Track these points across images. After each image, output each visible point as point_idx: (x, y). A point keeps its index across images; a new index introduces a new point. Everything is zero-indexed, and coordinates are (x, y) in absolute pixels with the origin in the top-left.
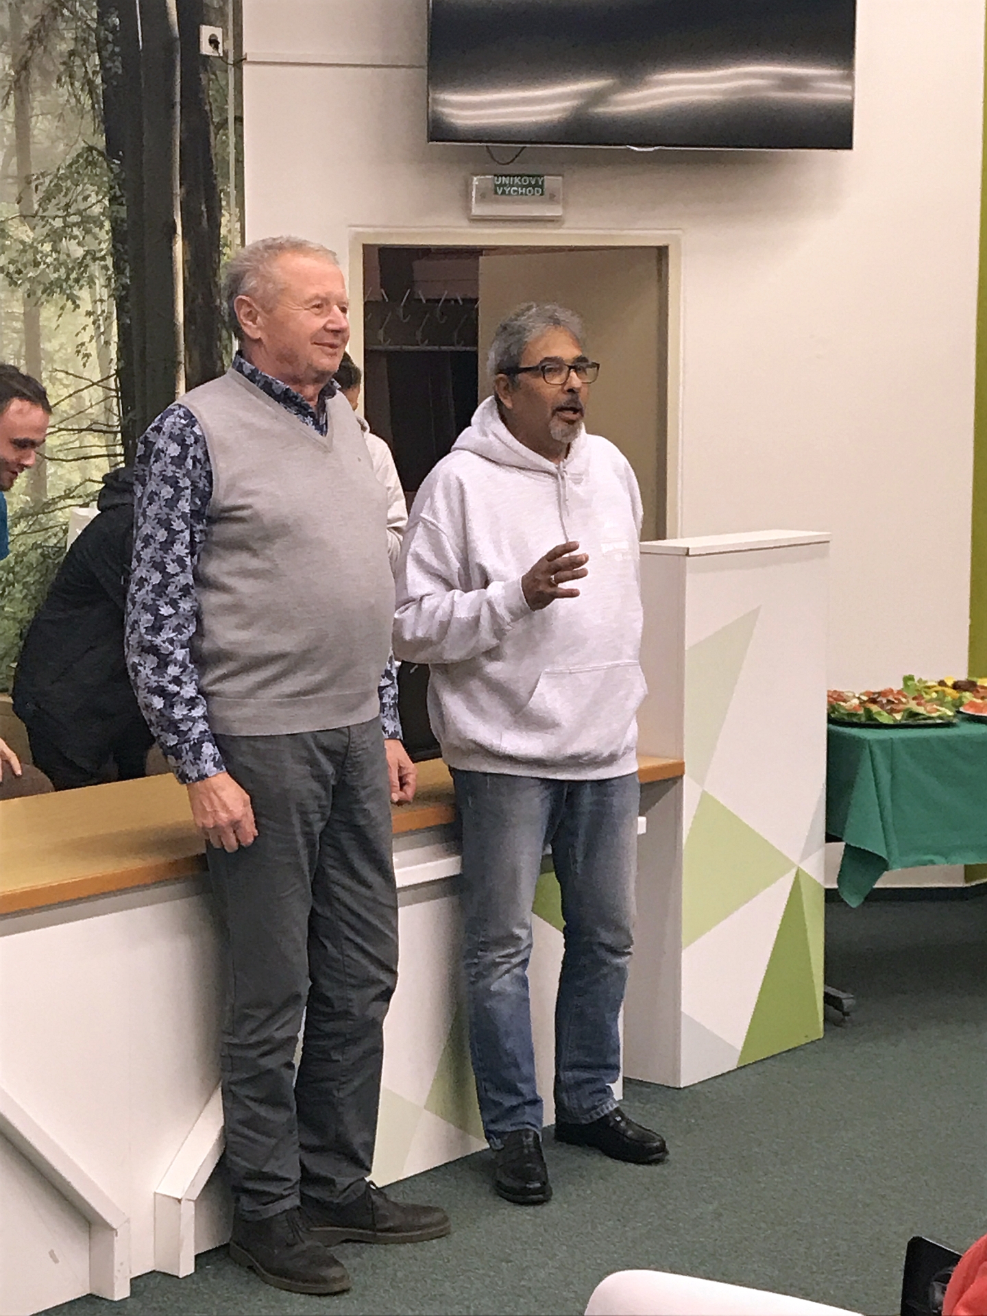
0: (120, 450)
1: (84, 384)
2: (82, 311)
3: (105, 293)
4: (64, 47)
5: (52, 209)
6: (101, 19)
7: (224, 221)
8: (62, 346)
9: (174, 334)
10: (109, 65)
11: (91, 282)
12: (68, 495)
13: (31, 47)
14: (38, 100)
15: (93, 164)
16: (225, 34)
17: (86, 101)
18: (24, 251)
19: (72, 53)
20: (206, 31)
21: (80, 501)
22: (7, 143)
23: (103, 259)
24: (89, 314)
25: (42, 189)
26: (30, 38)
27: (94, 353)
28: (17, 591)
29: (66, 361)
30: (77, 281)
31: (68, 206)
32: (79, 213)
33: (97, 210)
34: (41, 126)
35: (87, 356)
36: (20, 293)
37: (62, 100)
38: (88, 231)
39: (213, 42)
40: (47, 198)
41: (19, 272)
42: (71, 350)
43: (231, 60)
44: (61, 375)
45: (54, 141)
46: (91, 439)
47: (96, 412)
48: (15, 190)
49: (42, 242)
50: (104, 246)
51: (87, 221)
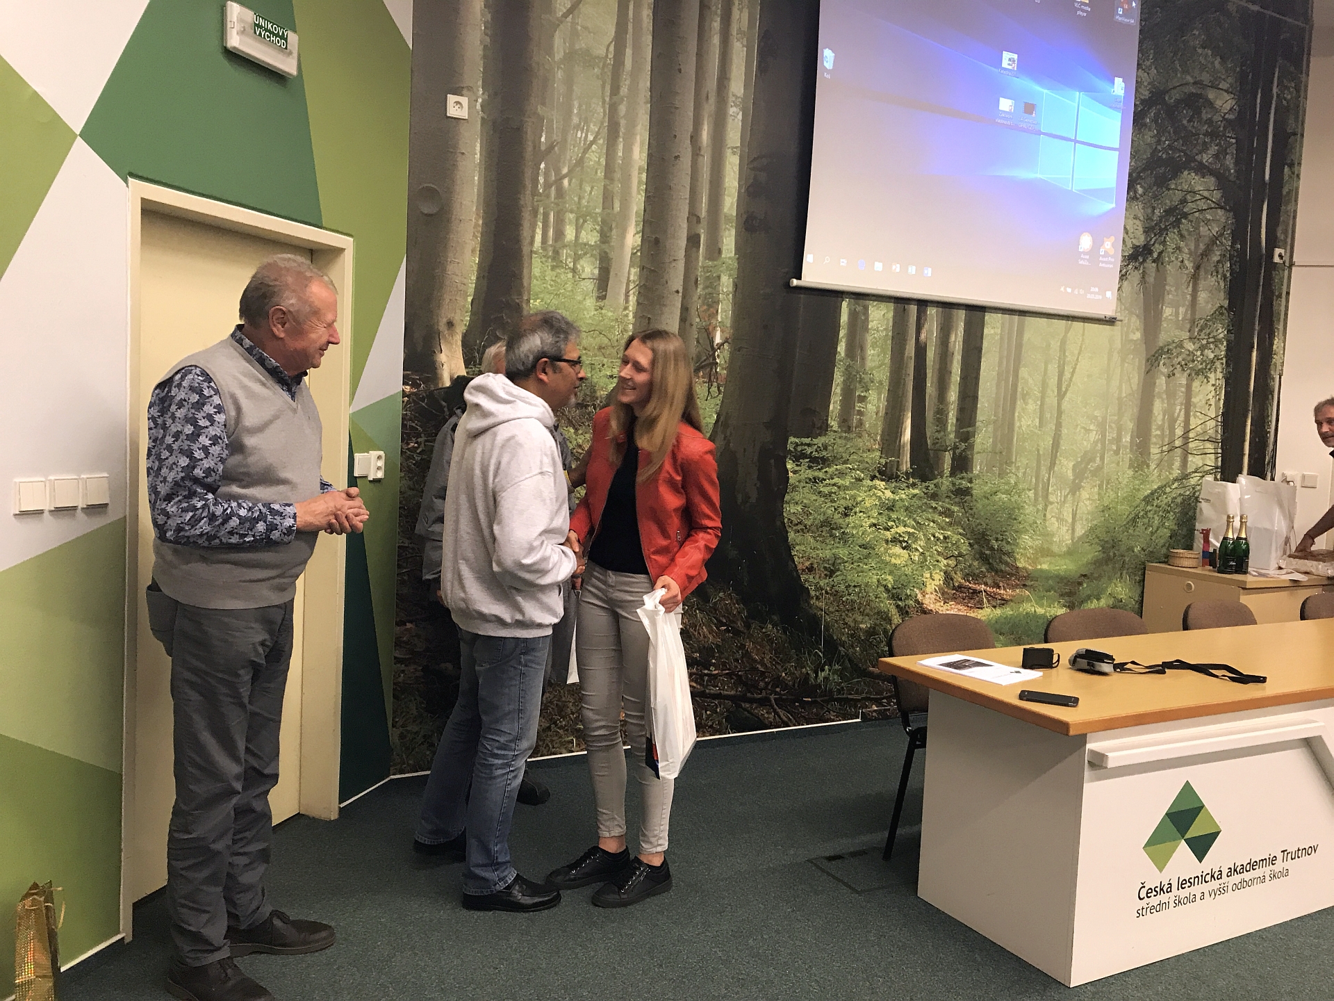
0: (1220, 451)
1: (1208, 418)
2: (1210, 384)
3: (1220, 376)
4: (1216, 258)
5: (1203, 336)
6: (1231, 246)
7: (1275, 342)
8: (1200, 400)
9: (1249, 396)
10: (1234, 267)
11: (1215, 372)
12: (1195, 472)
13: (1202, 258)
14: (1202, 284)
15: (1222, 314)
16: (1285, 252)
17: (1222, 284)
18: (1189, 355)
19: (1218, 262)
20: (1277, 251)
21: (1201, 475)
22: (1187, 303)
23: (1222, 359)
24: (1213, 385)
25: (1199, 325)
26: (1202, 255)
27: (1213, 404)
28: (1171, 516)
29: (1201, 407)
30: (1210, 369)
31: (1209, 334)
32: (1214, 337)
33: (1222, 335)
34: (1203, 296)
35: (1210, 405)
36: (1186, 374)
37: (1212, 284)
38: (1216, 346)
39: (1280, 256)
40: (1201, 331)
41: (1186, 365)
42: (1204, 402)
43: (1287, 264)
44: (1199, 414)
45: (1207, 303)
46: (1209, 445)
47: (1211, 432)
48: (1188, 326)
49: (1197, 351)
50: (1223, 353)
51: (1217, 342)
